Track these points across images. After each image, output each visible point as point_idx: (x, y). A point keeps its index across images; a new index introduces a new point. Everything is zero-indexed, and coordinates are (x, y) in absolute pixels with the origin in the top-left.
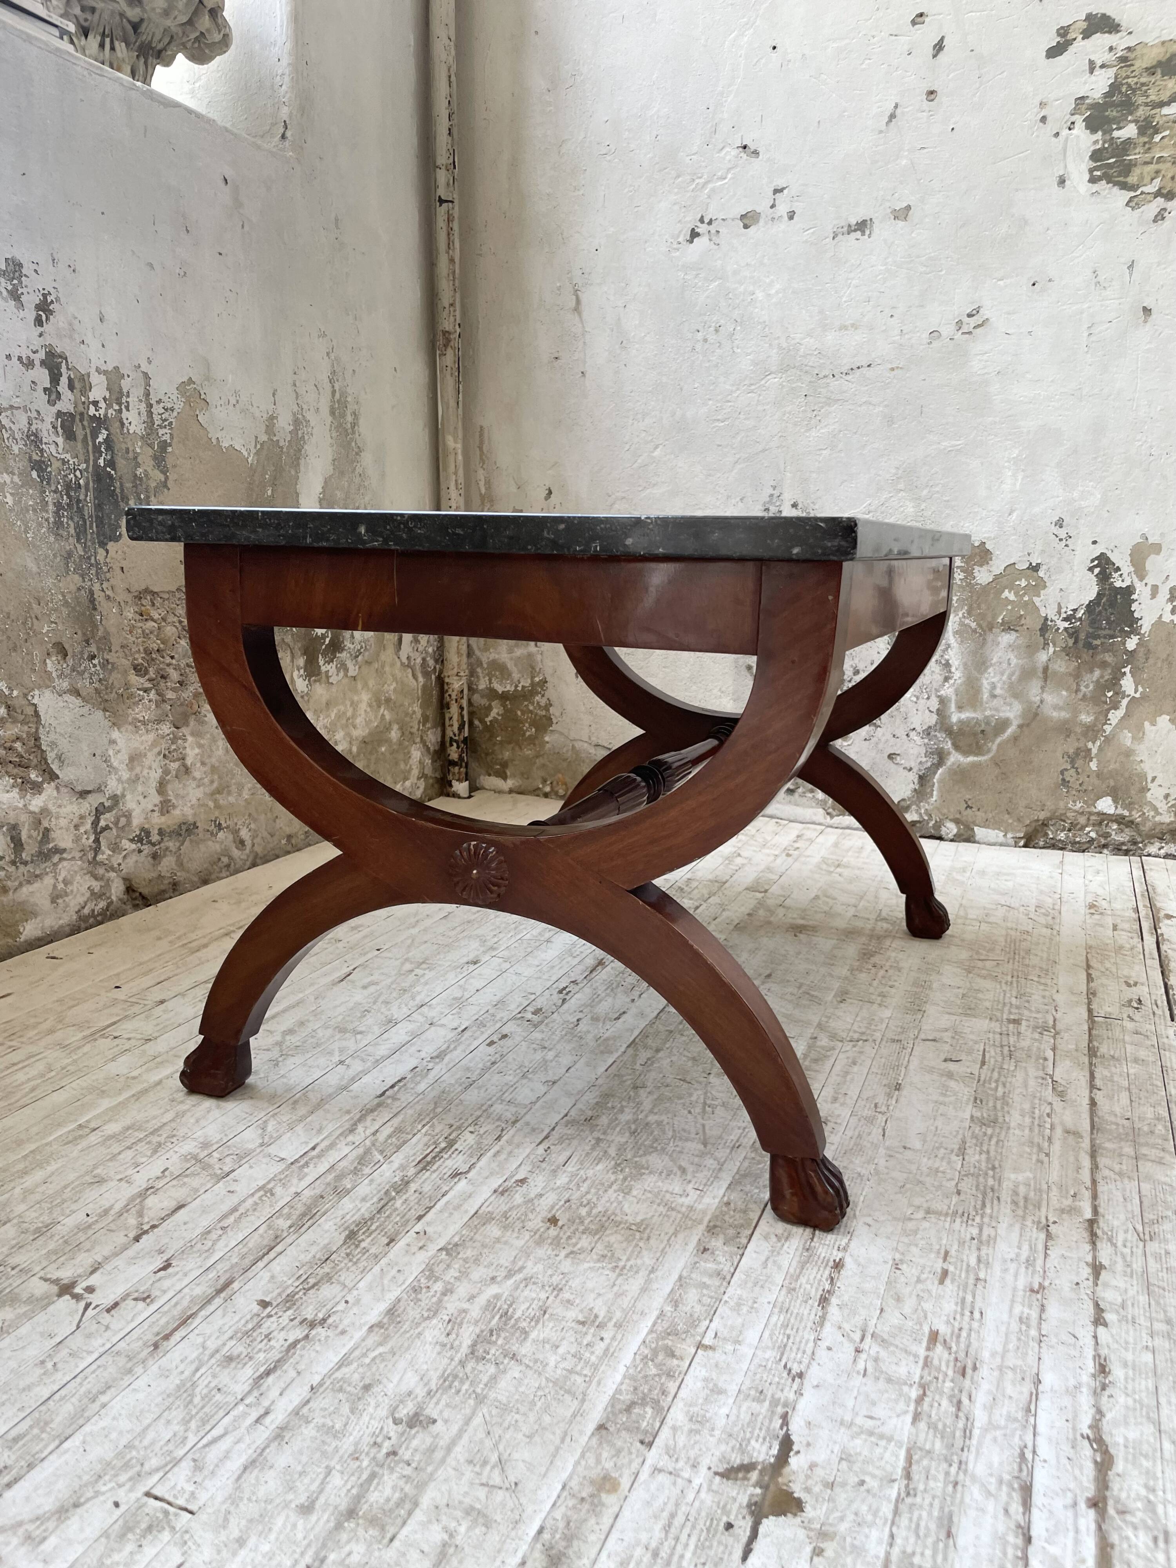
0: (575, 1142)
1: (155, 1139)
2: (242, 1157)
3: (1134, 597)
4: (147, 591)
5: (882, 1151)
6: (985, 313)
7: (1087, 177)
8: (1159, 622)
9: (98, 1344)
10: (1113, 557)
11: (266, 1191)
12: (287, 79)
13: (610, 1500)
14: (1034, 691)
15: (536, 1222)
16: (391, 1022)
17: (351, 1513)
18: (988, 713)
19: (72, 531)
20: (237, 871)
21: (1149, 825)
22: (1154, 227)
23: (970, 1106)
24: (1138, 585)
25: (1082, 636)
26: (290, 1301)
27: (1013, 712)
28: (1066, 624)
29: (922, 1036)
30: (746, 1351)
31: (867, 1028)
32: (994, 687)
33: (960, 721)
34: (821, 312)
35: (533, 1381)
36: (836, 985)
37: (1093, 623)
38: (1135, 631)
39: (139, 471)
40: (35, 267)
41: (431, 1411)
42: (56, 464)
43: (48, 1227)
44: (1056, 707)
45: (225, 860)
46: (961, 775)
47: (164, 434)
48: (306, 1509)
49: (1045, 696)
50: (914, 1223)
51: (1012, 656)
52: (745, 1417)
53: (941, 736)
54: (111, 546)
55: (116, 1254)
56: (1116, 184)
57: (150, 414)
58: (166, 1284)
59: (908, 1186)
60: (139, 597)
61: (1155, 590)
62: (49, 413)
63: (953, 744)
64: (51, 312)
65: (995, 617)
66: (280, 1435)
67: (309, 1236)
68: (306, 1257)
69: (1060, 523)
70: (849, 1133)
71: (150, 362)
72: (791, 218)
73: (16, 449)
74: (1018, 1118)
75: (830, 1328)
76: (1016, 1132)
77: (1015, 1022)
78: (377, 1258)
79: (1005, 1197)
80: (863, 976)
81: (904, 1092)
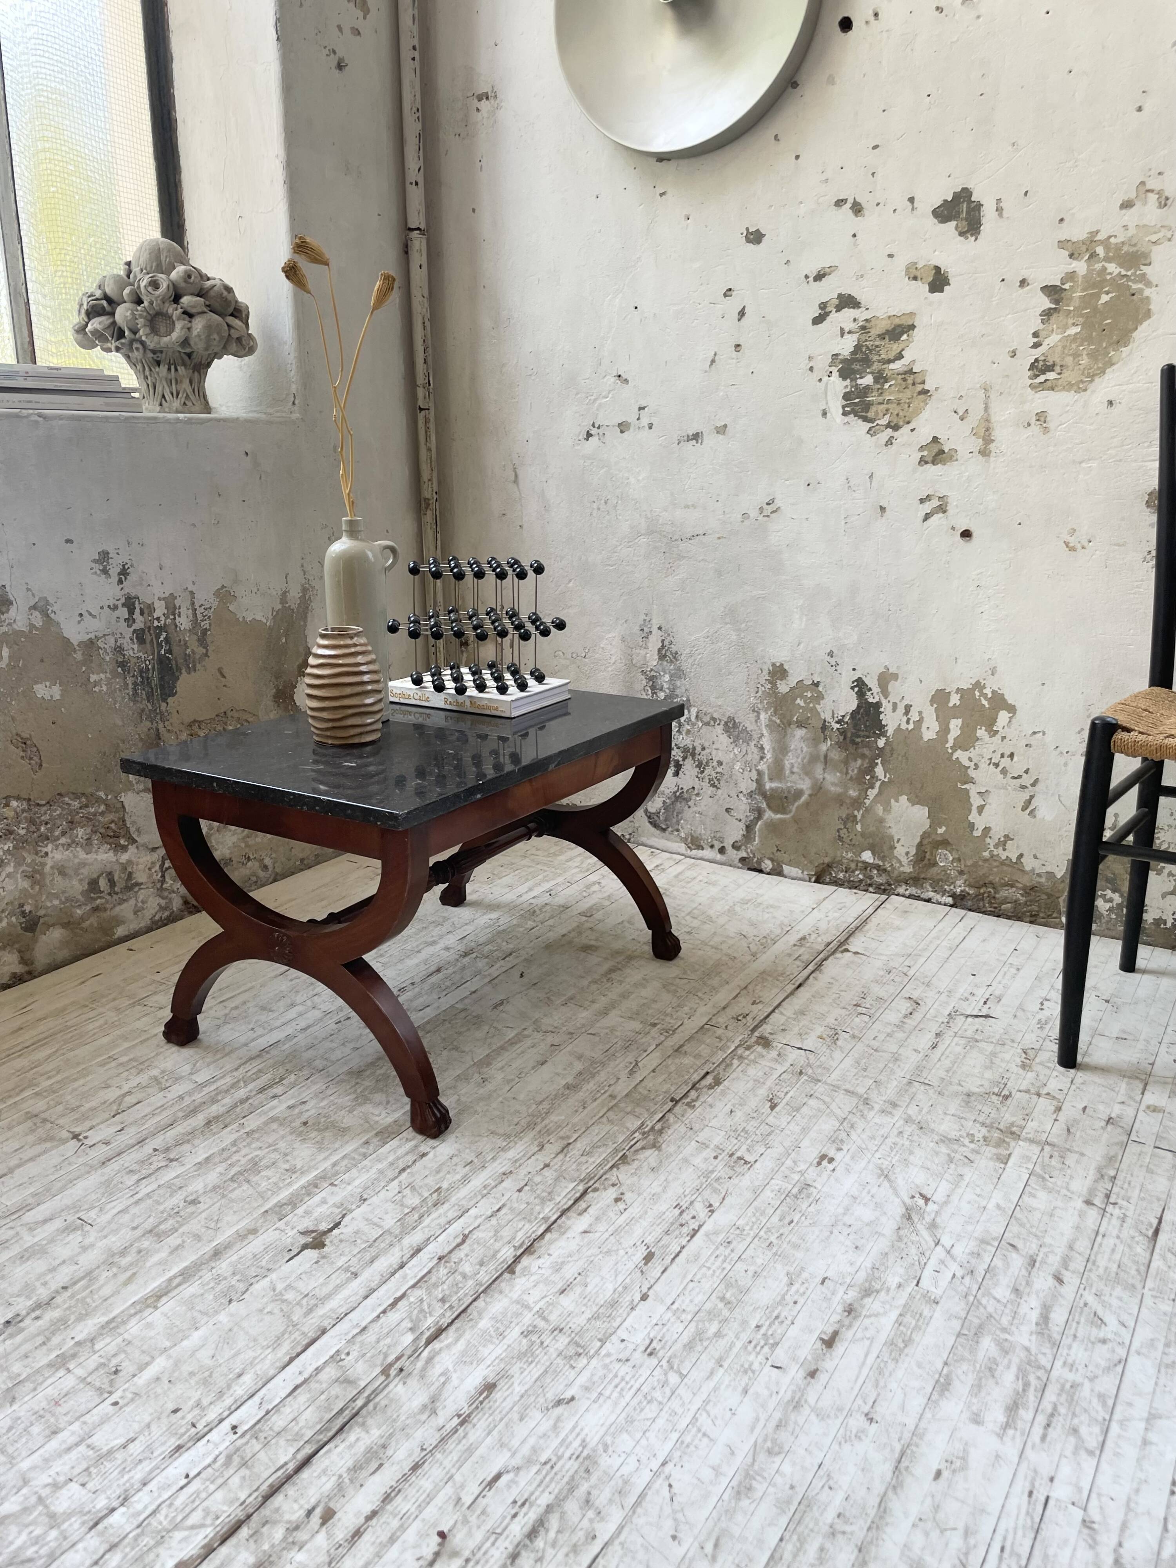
0: (344, 1084)
1: (141, 1067)
2: (178, 1079)
3: (882, 710)
4: (195, 721)
5: (500, 1099)
6: (778, 503)
7: (841, 411)
8: (898, 729)
9: (81, 1160)
10: (866, 680)
11: (181, 1098)
12: (294, 367)
13: (251, 1237)
14: (819, 770)
15: (298, 1123)
16: (293, 1005)
17: (151, 1231)
18: (789, 784)
19: (144, 696)
20: (263, 885)
21: (896, 873)
22: (885, 449)
23: (572, 1077)
24: (884, 702)
25: (849, 735)
26: (167, 1150)
27: (805, 785)
28: (838, 726)
29: (590, 1031)
30: (350, 1188)
31: (563, 1024)
32: (792, 767)
33: (772, 789)
34: (672, 494)
35: (251, 1191)
36: (571, 993)
37: (856, 726)
38: (883, 734)
39: (188, 651)
40: (117, 551)
41: (201, 1199)
42: (133, 661)
43: (78, 1107)
44: (833, 784)
45: (254, 879)
46: (773, 828)
47: (205, 624)
48: (134, 1228)
49: (826, 775)
50: (480, 1137)
51: (803, 745)
52: (328, 1213)
53: (759, 798)
54: (170, 700)
55: (102, 1123)
56: (860, 417)
57: (195, 615)
58: (118, 1138)
60: (190, 725)
61: (895, 707)
62: (128, 633)
63: (768, 805)
64: (128, 574)
65: (792, 716)
66: (137, 1203)
67: (190, 1121)
68: (183, 1131)
69: (831, 654)
71: (194, 583)
72: (650, 428)
73: (108, 658)
74: (591, 1086)
75: (396, 1181)
76: (581, 1094)
77: (654, 1025)
78: (214, 1134)
79: (538, 1128)
80: (594, 987)
81: (545, 1066)
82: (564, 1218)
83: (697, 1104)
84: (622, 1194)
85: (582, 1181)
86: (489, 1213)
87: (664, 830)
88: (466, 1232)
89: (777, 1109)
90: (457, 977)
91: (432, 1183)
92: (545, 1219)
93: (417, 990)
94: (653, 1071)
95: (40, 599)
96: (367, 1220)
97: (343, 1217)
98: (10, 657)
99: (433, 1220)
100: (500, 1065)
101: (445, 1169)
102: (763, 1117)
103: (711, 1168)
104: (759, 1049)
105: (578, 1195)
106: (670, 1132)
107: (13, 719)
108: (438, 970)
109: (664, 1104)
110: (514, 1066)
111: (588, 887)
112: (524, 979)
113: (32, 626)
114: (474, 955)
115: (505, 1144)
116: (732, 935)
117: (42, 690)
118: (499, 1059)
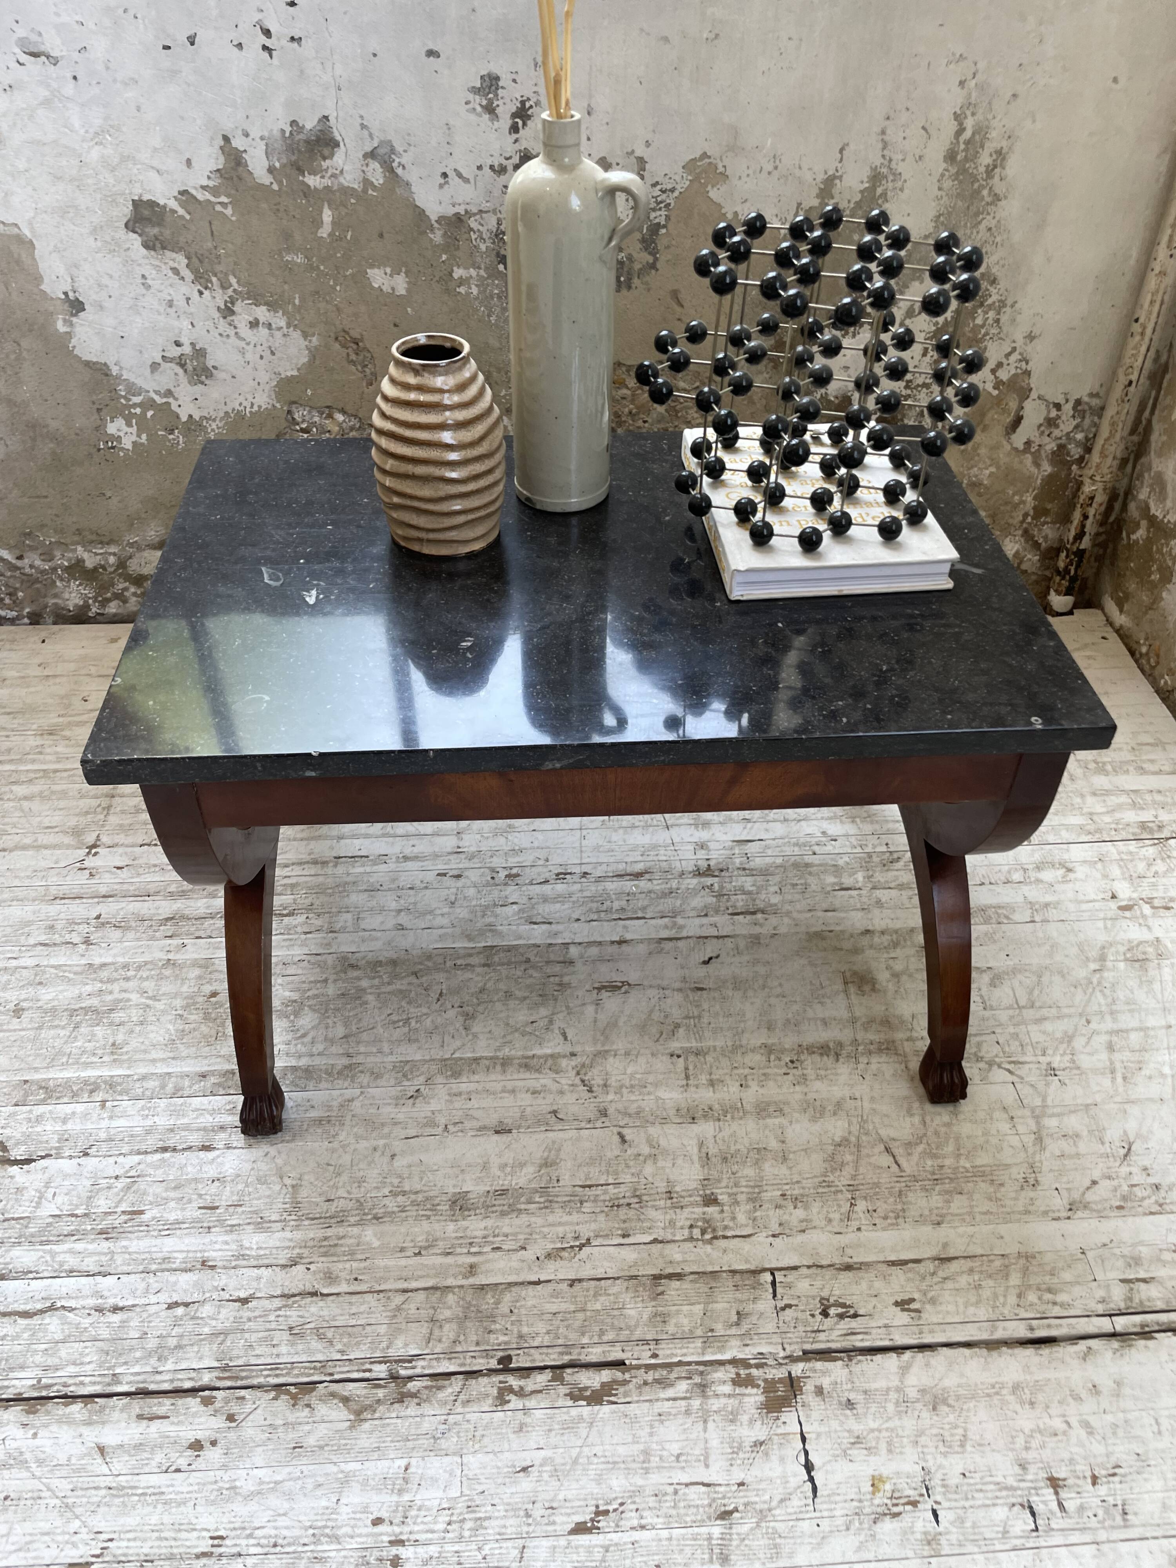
9: (54, 880)
26: (104, 925)
30: (104, 1124)
31: (621, 1087)
35: (60, 1042)
36: (715, 1043)
39: (620, 255)
40: (514, 76)
41: (27, 1013)
47: (659, 217)
50: (278, 1180)
52: (45, 1138)
55: (127, 846)
58: (107, 875)
64: (529, 117)
67: (164, 903)
68: (143, 912)
70: (400, 1115)
71: (648, 144)
73: (483, 247)
74: (476, 1226)
75: (137, 1158)
76: (451, 1227)
77: (711, 1200)
78: (152, 938)
79: (329, 1232)
80: (757, 1058)
81: (496, 1137)
82: (126, 1400)
83: (515, 1402)
84: (214, 1443)
85: (226, 1368)
86: (111, 1301)
88: (59, 1305)
89: (583, 1539)
90: (642, 902)
91: (150, 1198)
92: (116, 1378)
94: (572, 1283)
95: (382, 143)
96: (47, 1185)
97: (43, 1157)
98: (333, 223)
99: (71, 1251)
100: (464, 1087)
101: (188, 1190)
102: (539, 1531)
103: (340, 1532)
104: (754, 1397)
105: (188, 1385)
106: (411, 1409)
107: (338, 309)
109: (486, 1354)
110: (470, 1105)
112: (702, 971)
113: (367, 183)
114: (712, 881)
115: (273, 1218)
116: (1113, 1134)
117: (379, 278)
118: (476, 1077)
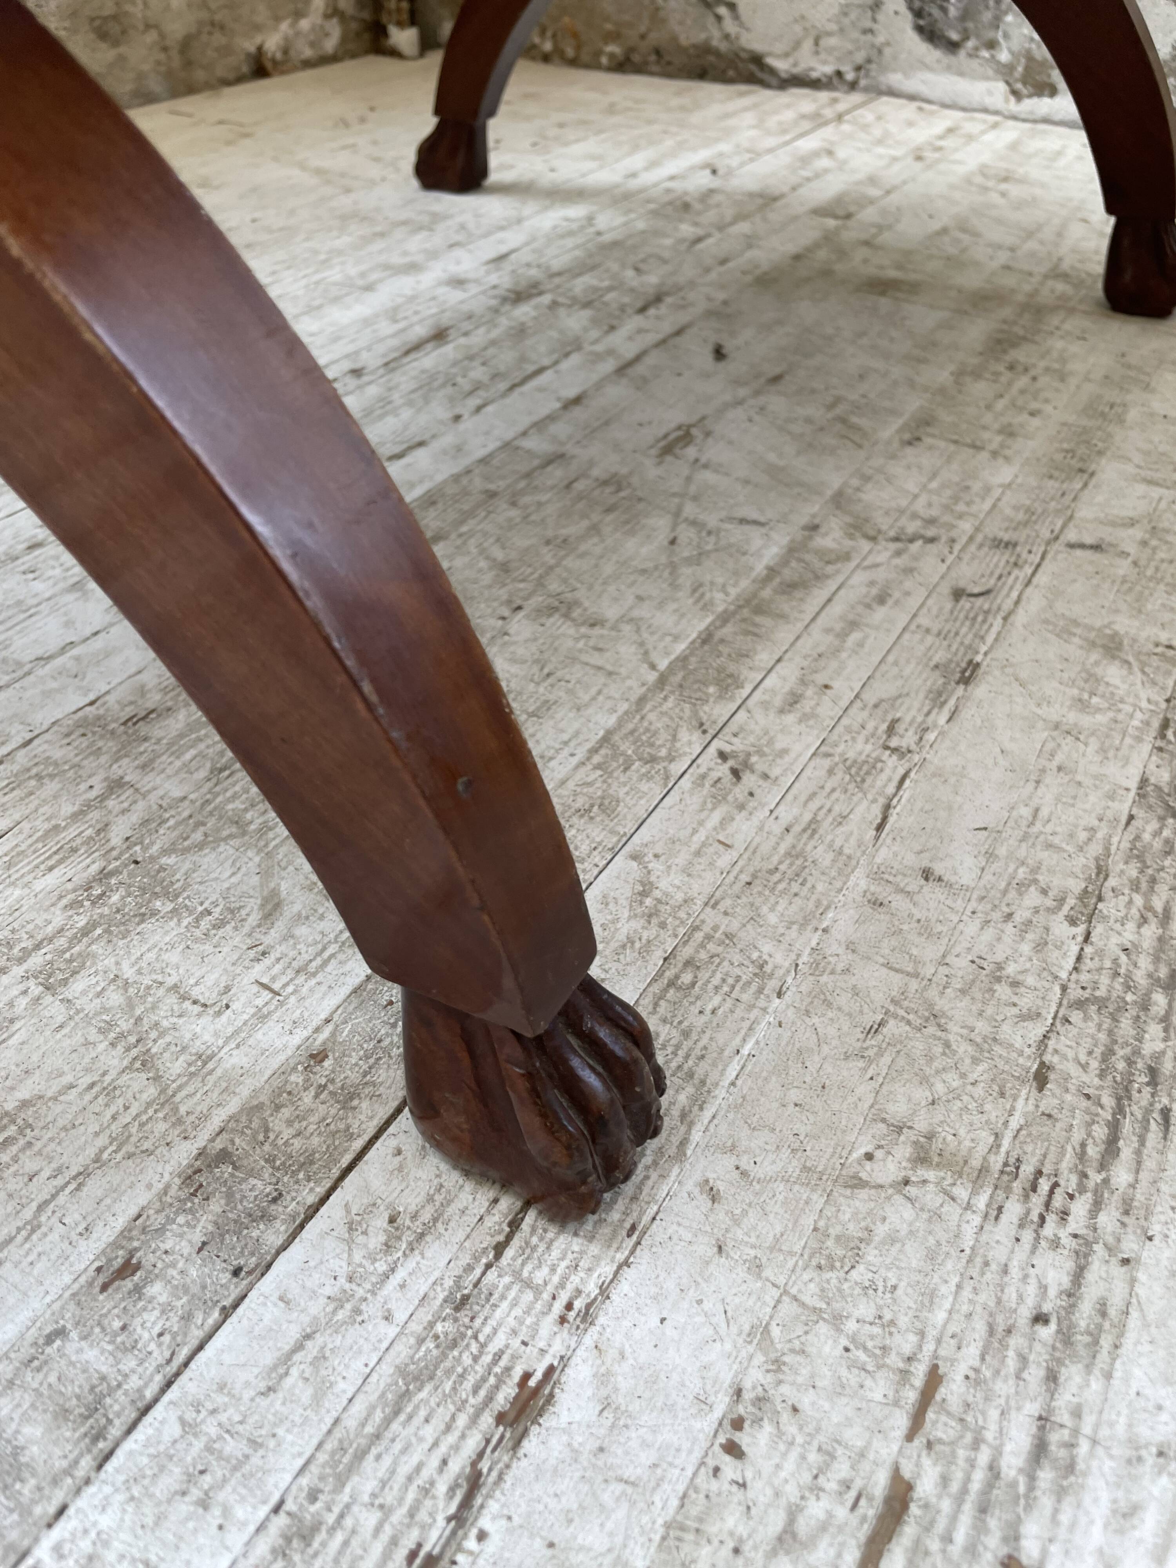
0: (52, 787)
5: (859, 881)
23: (1146, 748)
29: (1071, 535)
31: (947, 508)
36: (913, 404)
50: (862, 1200)
59: (892, 1028)
70: (786, 814)
80: (979, 389)
81: (980, 690)
87: (953, 47)
90: (506, 358)
93: (373, 391)
100: (778, 683)
108: (440, 336)
110: (844, 692)
111: (805, 160)
112: (735, 366)
114: (546, 299)
118: (764, 657)
